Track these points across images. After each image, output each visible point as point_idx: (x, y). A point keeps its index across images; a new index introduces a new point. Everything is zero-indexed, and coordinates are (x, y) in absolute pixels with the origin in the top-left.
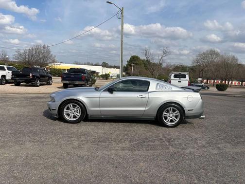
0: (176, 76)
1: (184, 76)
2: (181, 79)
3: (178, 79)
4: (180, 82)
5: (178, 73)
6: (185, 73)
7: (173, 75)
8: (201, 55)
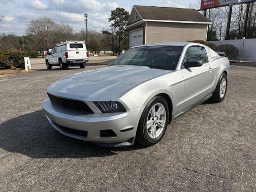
0: (71, 46)
1: (81, 46)
2: (79, 49)
3: (75, 49)
4: (78, 53)
5: (73, 42)
6: (81, 42)
7: (68, 45)
8: (35, 23)
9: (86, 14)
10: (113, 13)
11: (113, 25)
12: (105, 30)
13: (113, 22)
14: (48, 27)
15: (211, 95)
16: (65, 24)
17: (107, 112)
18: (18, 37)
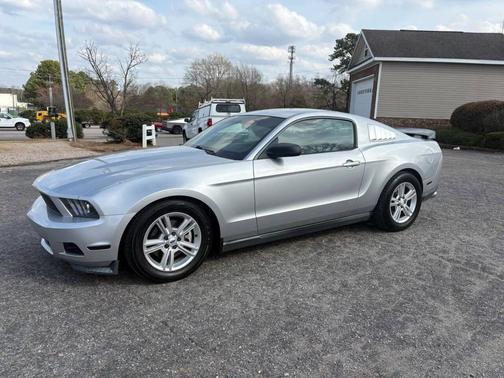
0: (219, 109)
2: (232, 113)
3: (225, 114)
6: (237, 101)
8: (199, 64)
9: (292, 48)
10: (340, 43)
11: (337, 67)
12: (321, 77)
13: (337, 61)
14: (220, 73)
15: (368, 214)
16: (250, 66)
17: (80, 216)
18: (171, 90)
